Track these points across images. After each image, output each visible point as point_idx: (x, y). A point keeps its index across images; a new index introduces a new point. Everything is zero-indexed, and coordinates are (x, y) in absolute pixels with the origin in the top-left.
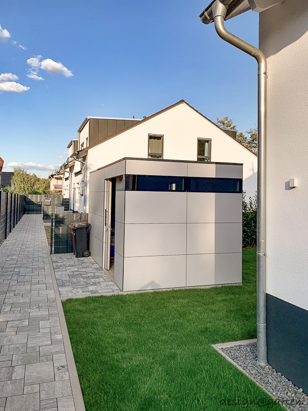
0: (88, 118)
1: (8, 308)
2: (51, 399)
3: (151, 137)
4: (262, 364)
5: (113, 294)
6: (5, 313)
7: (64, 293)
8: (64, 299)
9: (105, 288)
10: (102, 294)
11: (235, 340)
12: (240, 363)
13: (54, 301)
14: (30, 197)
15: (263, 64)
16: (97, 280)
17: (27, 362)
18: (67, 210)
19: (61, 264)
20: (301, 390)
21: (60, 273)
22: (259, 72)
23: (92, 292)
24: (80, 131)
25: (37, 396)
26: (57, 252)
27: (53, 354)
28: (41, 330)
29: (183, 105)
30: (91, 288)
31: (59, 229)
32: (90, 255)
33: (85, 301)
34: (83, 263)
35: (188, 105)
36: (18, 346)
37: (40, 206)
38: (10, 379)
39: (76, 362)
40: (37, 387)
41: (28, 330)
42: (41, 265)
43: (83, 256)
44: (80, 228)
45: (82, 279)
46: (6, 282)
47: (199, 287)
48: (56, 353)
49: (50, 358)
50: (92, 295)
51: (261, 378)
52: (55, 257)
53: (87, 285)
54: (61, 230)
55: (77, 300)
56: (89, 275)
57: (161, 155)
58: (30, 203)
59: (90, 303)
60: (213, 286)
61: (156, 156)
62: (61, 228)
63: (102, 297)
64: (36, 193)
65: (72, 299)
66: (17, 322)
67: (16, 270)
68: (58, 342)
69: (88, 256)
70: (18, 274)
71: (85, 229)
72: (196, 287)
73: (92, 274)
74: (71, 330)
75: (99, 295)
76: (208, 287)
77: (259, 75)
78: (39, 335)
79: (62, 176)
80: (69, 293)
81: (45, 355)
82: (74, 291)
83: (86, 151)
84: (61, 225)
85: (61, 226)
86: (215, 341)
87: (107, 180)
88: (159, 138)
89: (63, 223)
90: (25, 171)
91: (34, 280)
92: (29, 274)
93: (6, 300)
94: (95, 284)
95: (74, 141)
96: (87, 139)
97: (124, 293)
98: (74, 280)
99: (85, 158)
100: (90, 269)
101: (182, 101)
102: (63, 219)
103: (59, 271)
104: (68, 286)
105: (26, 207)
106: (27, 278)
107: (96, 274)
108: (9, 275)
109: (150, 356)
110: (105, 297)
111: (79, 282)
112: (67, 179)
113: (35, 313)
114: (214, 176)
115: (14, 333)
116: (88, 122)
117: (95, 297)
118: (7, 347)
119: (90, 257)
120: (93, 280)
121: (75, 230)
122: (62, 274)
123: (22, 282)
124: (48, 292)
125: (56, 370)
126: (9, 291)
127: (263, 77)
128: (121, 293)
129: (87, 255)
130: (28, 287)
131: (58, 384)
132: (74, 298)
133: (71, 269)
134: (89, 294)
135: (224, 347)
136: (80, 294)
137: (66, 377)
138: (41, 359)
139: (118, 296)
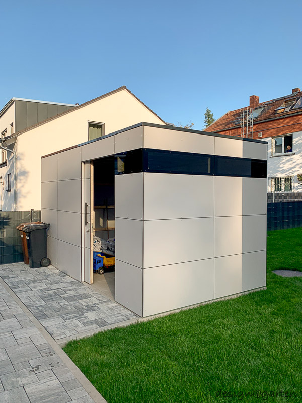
0: (14, 99)
3: (90, 125)
5: (129, 322)
7: (55, 331)
16: (89, 302)
19: (16, 279)
21: (24, 295)
23: (97, 323)
30: (91, 316)
32: (49, 263)
33: (98, 342)
35: (130, 92)
43: (42, 266)
44: (36, 230)
45: (65, 302)
50: (102, 329)
53: (80, 311)
54: (5, 233)
56: (70, 293)
60: (240, 294)
62: (4, 230)
69: (48, 266)
72: (223, 299)
73: (74, 292)
75: (113, 327)
80: (64, 329)
82: (69, 324)
83: (14, 137)
84: (5, 226)
85: (4, 228)
87: (84, 162)
88: (99, 126)
94: (90, 308)
96: (12, 125)
97: (145, 320)
98: (55, 304)
99: (11, 147)
100: (65, 285)
101: (123, 87)
102: (8, 218)
103: (21, 291)
104: (52, 316)
107: (80, 292)
110: (122, 329)
111: (64, 307)
114: (241, 156)
116: (14, 104)
119: (50, 267)
120: (83, 303)
121: (29, 233)
122: (30, 297)
128: (141, 320)
129: (46, 264)
132: (78, 338)
133: (37, 286)
134: (96, 328)
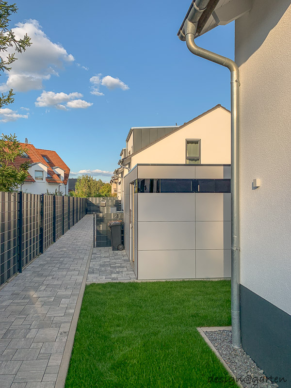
0: (132, 128)
1: (43, 288)
2: (47, 354)
3: (188, 142)
4: (236, 347)
5: (129, 281)
6: (40, 291)
7: (90, 279)
8: (89, 283)
9: (124, 277)
10: (120, 281)
11: (221, 326)
12: (216, 345)
13: (81, 284)
14: (90, 199)
15: (235, 72)
16: (121, 270)
17: (41, 326)
18: (119, 210)
19: (98, 255)
20: (262, 371)
21: (94, 263)
22: (231, 80)
23: (113, 279)
24: (127, 141)
25: (38, 351)
26: (98, 246)
27: (61, 323)
28: (60, 305)
29: (220, 110)
30: (114, 276)
31: (100, 227)
32: (124, 248)
33: (104, 286)
34: (116, 255)
36: (39, 315)
37: (99, 207)
38: (25, 337)
39: (77, 330)
40: (41, 344)
41: (51, 305)
42: (81, 256)
43: (118, 250)
44: (115, 226)
45: (109, 268)
46: (50, 268)
47: (208, 279)
48: (65, 322)
49: (58, 325)
50: (112, 281)
51: (229, 359)
52: (96, 250)
53: (112, 273)
54: (102, 227)
55: (98, 284)
56: (116, 265)
57: (198, 159)
58: (90, 204)
59: (108, 288)
60: (222, 279)
61: (194, 160)
62: (101, 225)
63: (120, 283)
64: (100, 196)
65: (94, 284)
66: (46, 298)
67: (62, 259)
68: (69, 314)
69: (122, 250)
70: (61, 263)
71: (120, 227)
72: (205, 279)
73: (119, 265)
74: (83, 307)
75: (118, 281)
76: (217, 280)
77: (232, 83)
78: (58, 308)
79: (117, 181)
80: (94, 279)
81: (56, 323)
82: (99, 278)
83: (130, 158)
86: (202, 325)
87: (131, 184)
88: (197, 142)
89: (103, 222)
90: (91, 177)
91: (71, 268)
92: (69, 263)
93: (45, 282)
94: (118, 273)
95: (124, 150)
96: (132, 148)
97: (139, 281)
98: (103, 269)
99: (130, 165)
100: (119, 260)
101: (219, 106)
103: (94, 261)
104: (96, 273)
105: (88, 208)
106: (67, 265)
107: (123, 265)
108: (54, 263)
109: (137, 331)
111: (106, 270)
112: (120, 183)
113: (61, 292)
114: (222, 178)
115: (40, 306)
116: (133, 132)
117: (114, 283)
118: (31, 316)
119: (124, 251)
120: (117, 270)
121: (111, 227)
122: (95, 264)
123: (61, 269)
124: (78, 277)
125: (59, 334)
126: (49, 275)
127: (235, 84)
128: (136, 281)
129: (121, 248)
130: (65, 273)
131: (56, 344)
132: (97, 283)
133: (105, 260)
134: (110, 280)
135: (208, 331)
136: (103, 280)
137: (64, 340)
138: (52, 325)
139: (133, 283)
